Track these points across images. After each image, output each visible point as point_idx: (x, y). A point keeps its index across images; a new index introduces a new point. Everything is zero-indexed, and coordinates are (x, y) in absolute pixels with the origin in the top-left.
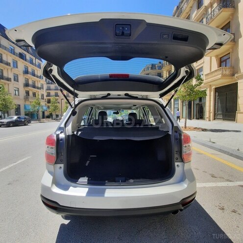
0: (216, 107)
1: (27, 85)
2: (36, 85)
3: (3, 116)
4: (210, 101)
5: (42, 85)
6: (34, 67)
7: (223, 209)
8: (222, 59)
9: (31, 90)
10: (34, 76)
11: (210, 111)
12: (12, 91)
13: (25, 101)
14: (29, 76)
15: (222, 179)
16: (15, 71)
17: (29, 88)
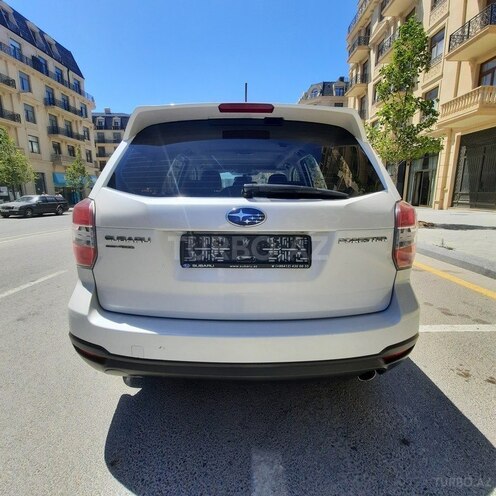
0: (459, 180)
1: (54, 130)
2: (74, 130)
3: (12, 197)
4: (447, 165)
5: (87, 131)
6: (67, 89)
7: (467, 375)
8: (486, 68)
9: (66, 142)
10: (68, 110)
11: (444, 186)
12: (24, 142)
13: (54, 165)
14: (57, 110)
15: (465, 318)
16: (27, 97)
17: (60, 136)
